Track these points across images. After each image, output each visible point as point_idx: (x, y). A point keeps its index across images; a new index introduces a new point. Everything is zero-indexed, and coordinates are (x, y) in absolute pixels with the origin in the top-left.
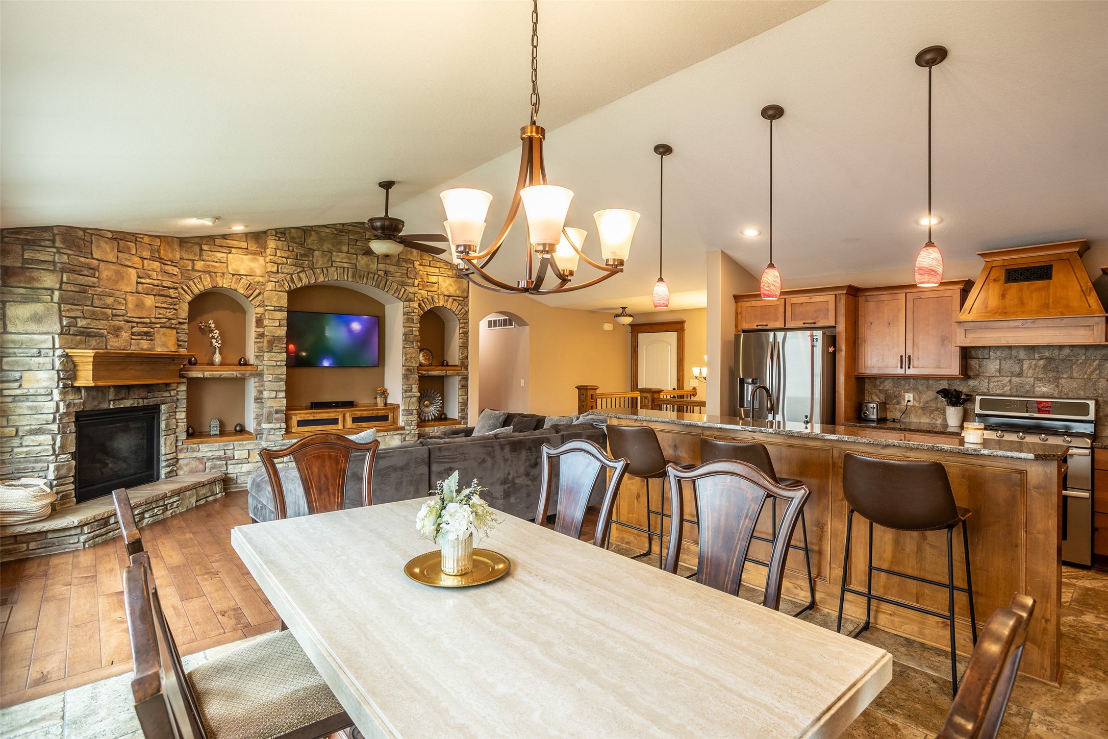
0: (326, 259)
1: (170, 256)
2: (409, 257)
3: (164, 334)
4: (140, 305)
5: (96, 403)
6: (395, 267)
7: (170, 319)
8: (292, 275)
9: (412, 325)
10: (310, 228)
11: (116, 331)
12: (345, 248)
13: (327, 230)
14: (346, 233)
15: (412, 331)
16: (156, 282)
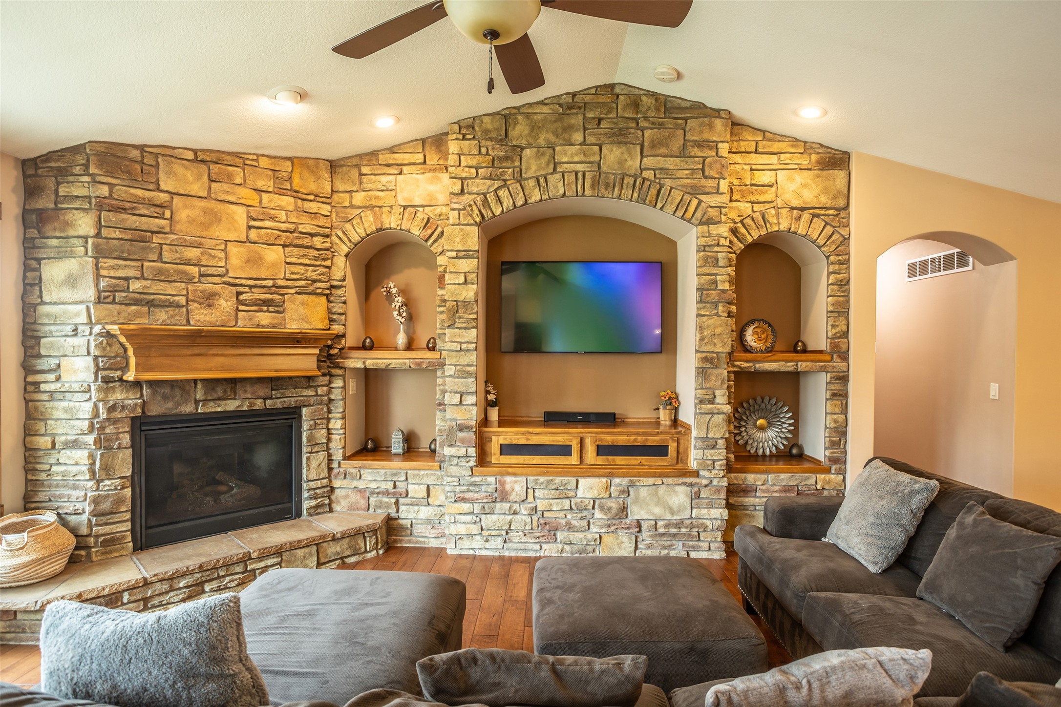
0: (543, 161)
1: (312, 187)
2: (706, 136)
3: (303, 304)
4: (254, 260)
5: (170, 405)
6: (677, 160)
7: (314, 281)
8: (485, 195)
9: (715, 270)
10: (514, 111)
11: (208, 301)
12: (578, 137)
13: (545, 109)
14: (580, 108)
15: (715, 282)
16: (283, 226)
